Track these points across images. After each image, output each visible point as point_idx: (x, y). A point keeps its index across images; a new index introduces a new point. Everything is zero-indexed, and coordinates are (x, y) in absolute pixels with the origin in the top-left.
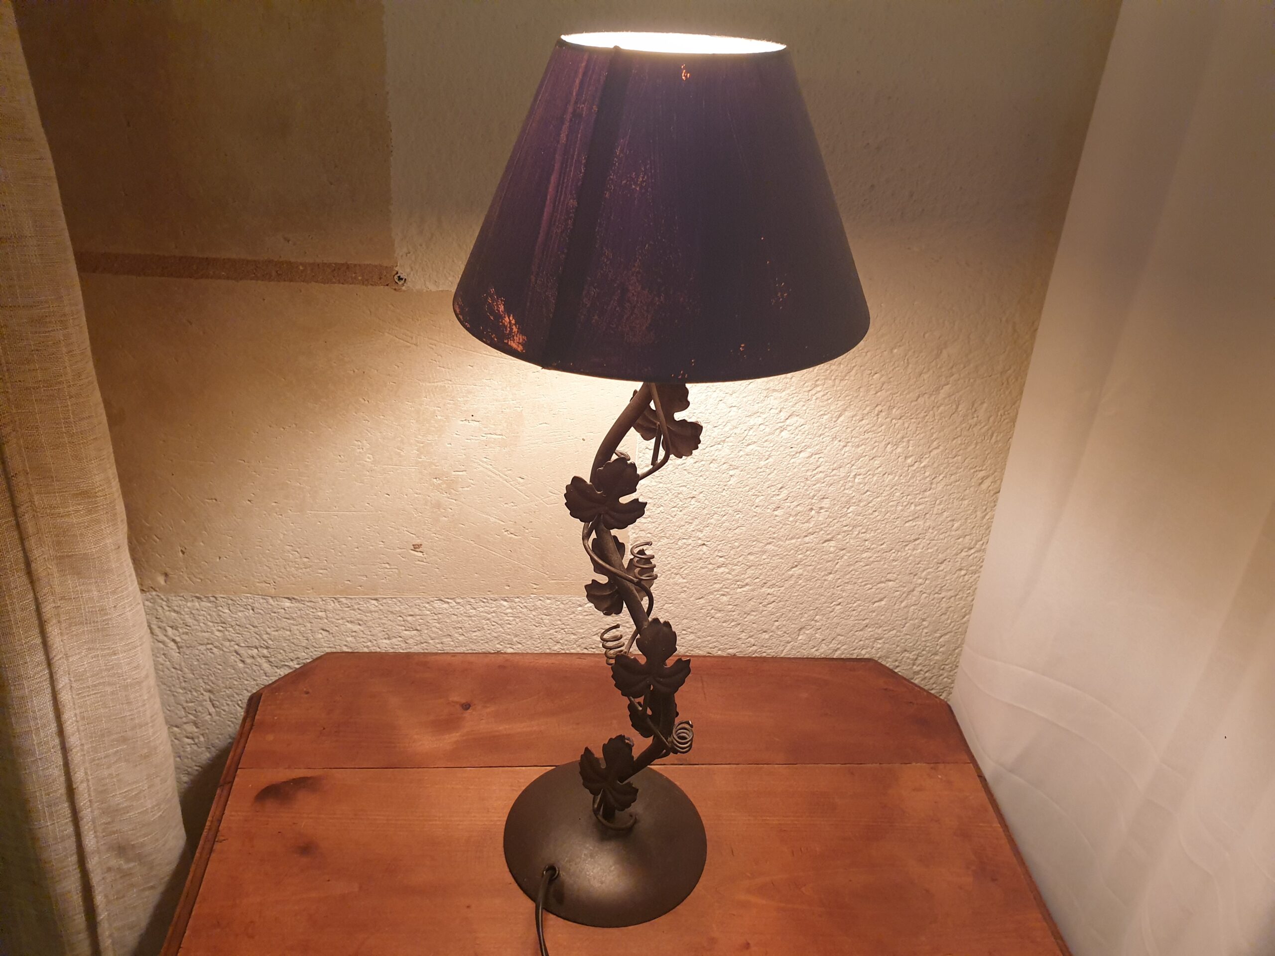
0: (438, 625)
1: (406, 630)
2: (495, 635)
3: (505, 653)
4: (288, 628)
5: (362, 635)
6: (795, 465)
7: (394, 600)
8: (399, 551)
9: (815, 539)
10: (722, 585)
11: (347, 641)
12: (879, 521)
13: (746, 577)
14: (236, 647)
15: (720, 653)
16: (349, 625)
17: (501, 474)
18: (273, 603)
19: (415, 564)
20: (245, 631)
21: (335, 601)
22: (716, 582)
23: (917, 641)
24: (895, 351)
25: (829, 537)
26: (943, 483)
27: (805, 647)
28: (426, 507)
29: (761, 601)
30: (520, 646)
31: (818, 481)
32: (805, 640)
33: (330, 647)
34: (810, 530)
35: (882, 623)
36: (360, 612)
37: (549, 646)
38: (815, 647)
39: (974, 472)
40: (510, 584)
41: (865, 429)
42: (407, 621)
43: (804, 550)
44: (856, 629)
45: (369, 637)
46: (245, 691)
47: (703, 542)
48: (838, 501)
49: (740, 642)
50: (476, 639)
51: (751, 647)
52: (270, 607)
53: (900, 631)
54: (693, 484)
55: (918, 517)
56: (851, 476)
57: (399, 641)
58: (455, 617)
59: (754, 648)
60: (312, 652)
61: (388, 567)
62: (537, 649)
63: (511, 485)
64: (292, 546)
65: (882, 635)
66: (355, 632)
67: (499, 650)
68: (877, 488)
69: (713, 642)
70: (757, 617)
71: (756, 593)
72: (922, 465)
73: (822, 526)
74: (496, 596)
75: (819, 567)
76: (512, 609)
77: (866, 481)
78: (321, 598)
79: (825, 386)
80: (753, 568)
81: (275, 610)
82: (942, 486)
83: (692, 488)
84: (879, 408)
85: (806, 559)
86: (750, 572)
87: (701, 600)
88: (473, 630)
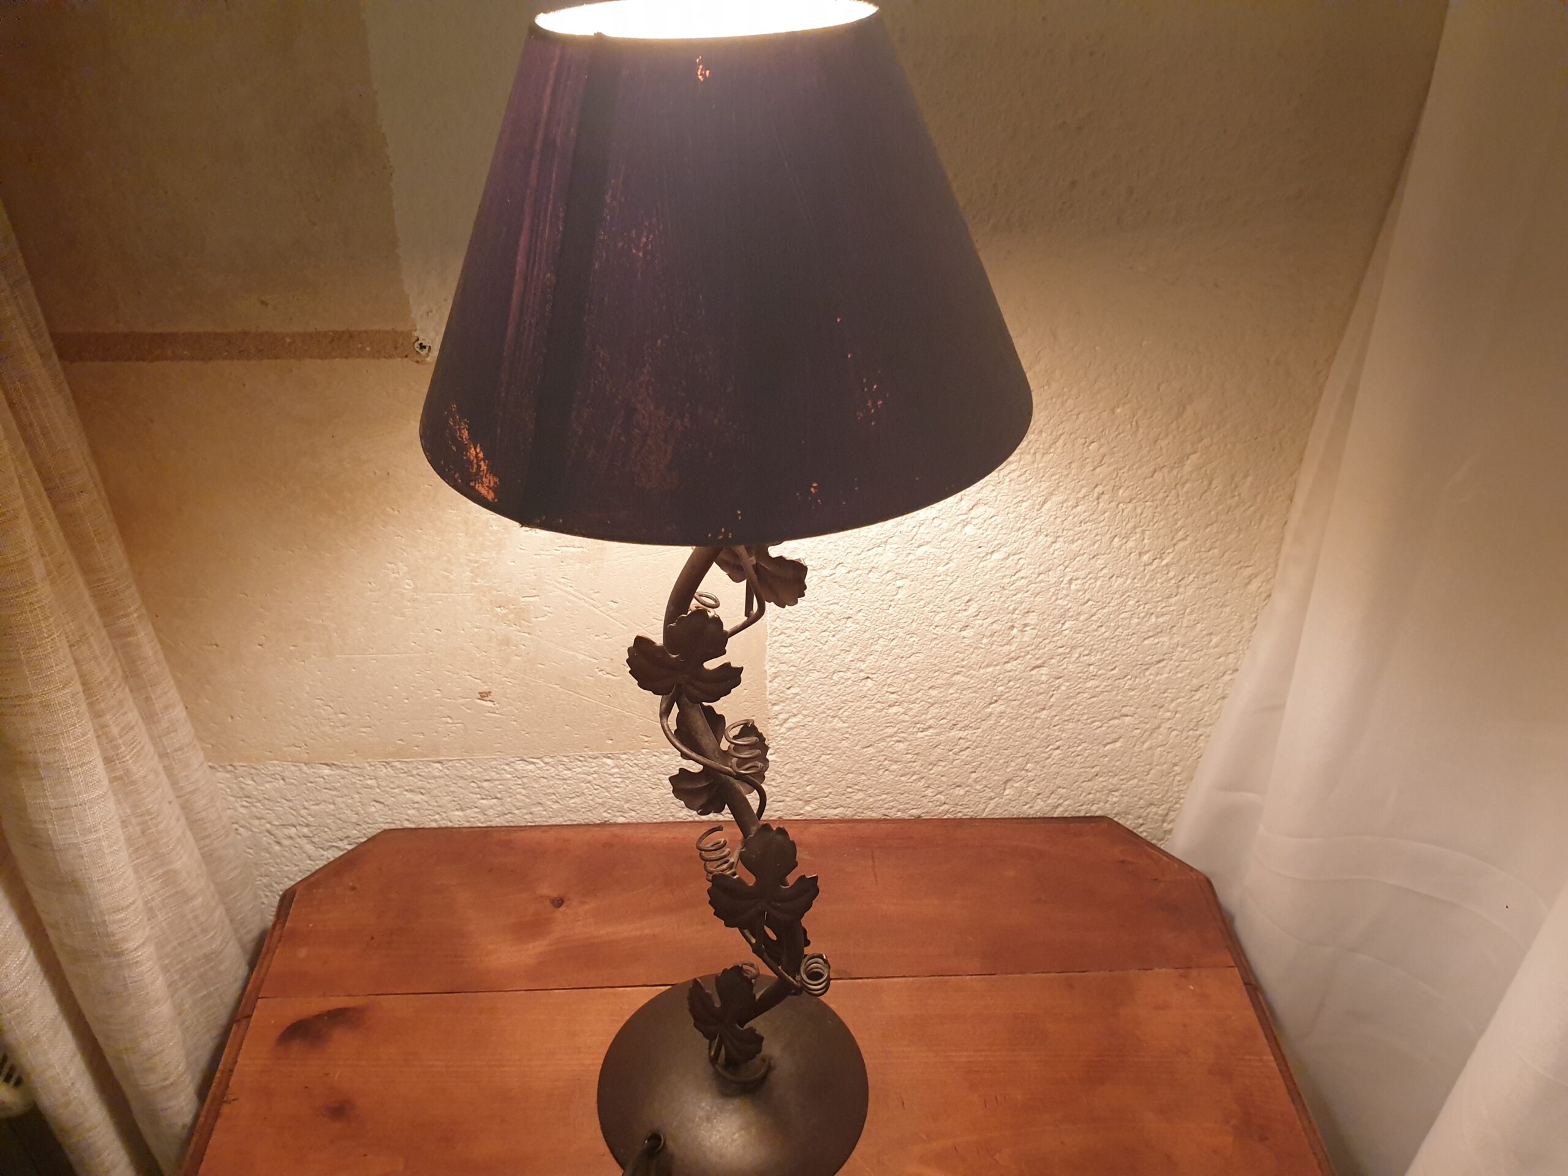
0: (524, 792)
1: (483, 799)
2: (600, 801)
3: (616, 824)
4: (331, 801)
5: (426, 806)
6: (986, 570)
7: (462, 762)
8: (461, 701)
9: (1019, 666)
10: (896, 729)
11: (407, 815)
12: (1106, 639)
13: (929, 716)
14: (268, 826)
15: (899, 814)
16: (409, 795)
17: (586, 599)
18: (308, 771)
19: (485, 716)
20: (277, 807)
21: (387, 766)
22: (888, 725)
23: (1167, 792)
24: (1119, 410)
25: (1039, 662)
26: (1194, 586)
27: (1014, 803)
28: (491, 644)
29: (951, 748)
30: (633, 814)
31: (1018, 591)
32: (1013, 795)
33: (387, 823)
34: (1013, 655)
35: (1118, 771)
36: (420, 778)
37: (671, 812)
38: (1027, 803)
39: (1238, 568)
40: (613, 737)
41: (1081, 518)
42: (483, 788)
43: (1005, 681)
44: (1082, 779)
45: (436, 809)
46: (286, 880)
47: (866, 675)
48: (1049, 615)
49: (925, 801)
50: (575, 807)
51: (940, 806)
52: (304, 775)
53: (1143, 780)
54: (847, 600)
55: (1161, 632)
56: (1064, 582)
57: (476, 813)
58: (545, 780)
59: (946, 807)
60: (365, 829)
61: (450, 721)
62: (657, 816)
63: (602, 612)
64: (322, 699)
65: (1118, 786)
66: (417, 803)
67: (606, 819)
68: (1102, 596)
69: (890, 802)
70: (947, 768)
71: (943, 738)
72: (1164, 562)
73: (1028, 649)
74: (596, 753)
75: (1027, 701)
76: (619, 768)
77: (1086, 587)
78: (368, 762)
79: (1021, 463)
80: (936, 705)
81: (312, 779)
82: (1192, 590)
83: (846, 605)
84: (1099, 489)
85: (1008, 692)
86: (933, 711)
87: (871, 748)
88: (571, 796)
